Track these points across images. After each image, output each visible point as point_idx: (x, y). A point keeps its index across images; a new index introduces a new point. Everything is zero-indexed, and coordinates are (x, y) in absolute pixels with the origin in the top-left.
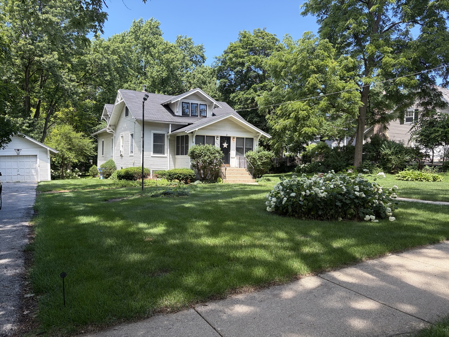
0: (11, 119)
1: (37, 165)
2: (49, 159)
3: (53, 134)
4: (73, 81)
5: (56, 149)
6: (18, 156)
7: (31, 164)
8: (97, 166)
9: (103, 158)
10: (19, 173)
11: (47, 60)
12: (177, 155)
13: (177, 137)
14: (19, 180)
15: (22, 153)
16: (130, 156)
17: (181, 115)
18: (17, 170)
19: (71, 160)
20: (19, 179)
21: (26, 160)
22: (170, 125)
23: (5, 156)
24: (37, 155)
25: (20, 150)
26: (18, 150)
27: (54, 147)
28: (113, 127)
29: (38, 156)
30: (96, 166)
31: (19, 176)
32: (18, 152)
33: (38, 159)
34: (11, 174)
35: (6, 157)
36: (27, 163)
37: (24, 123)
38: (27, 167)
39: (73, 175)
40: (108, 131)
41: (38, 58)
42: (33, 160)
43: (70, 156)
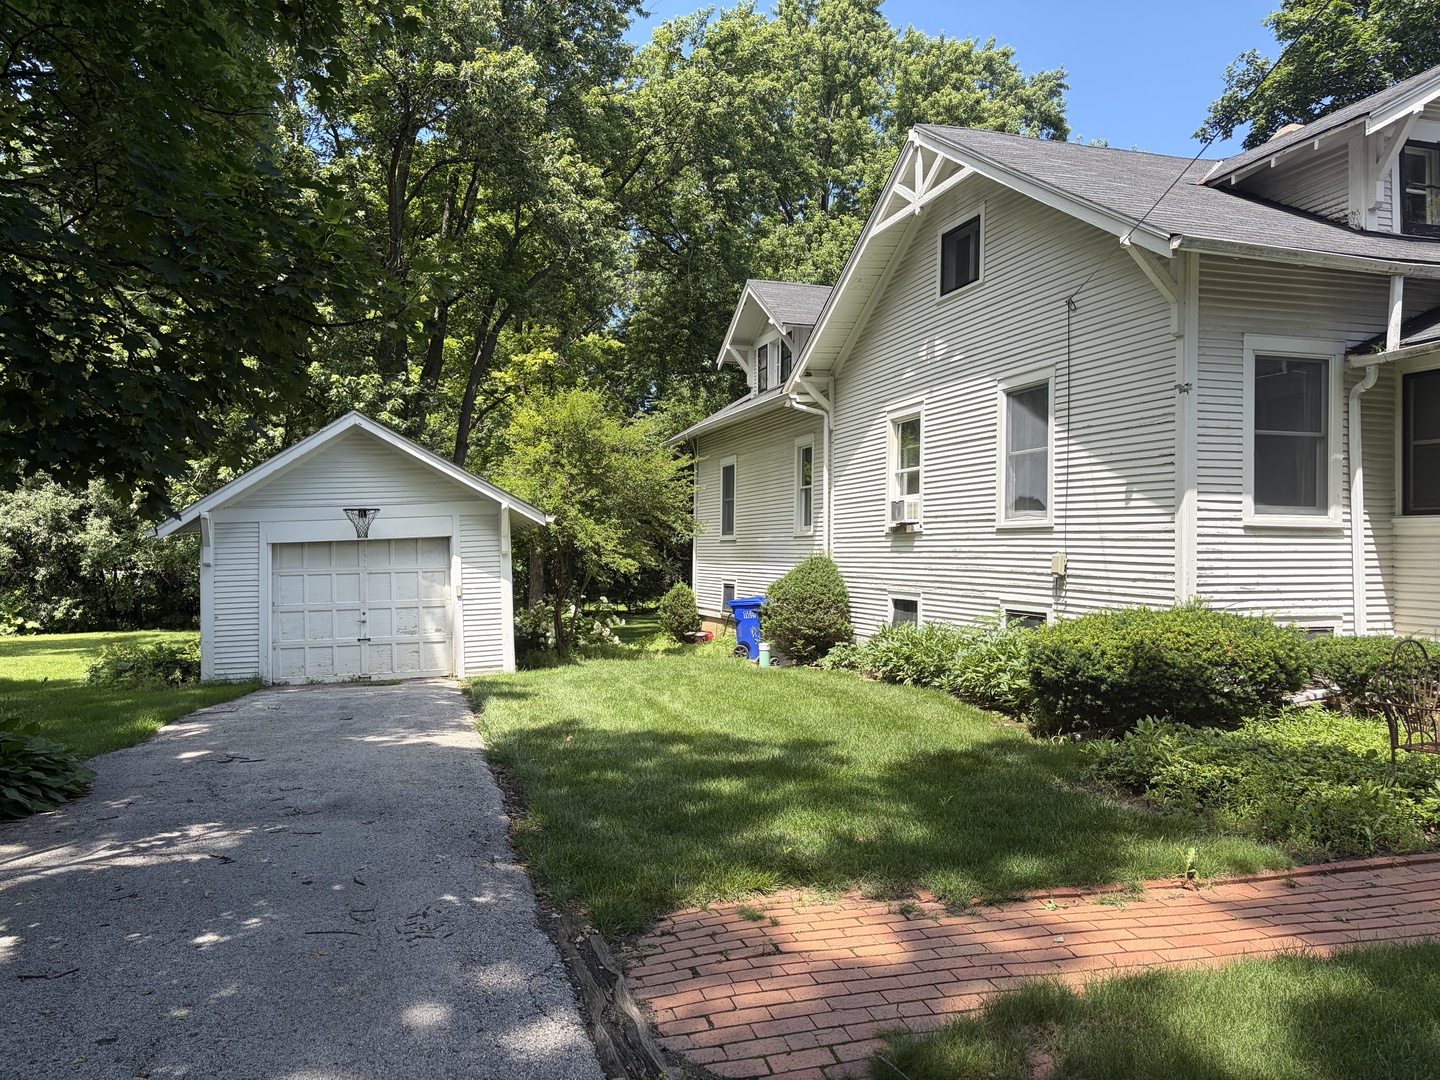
0: (335, 377)
1: (451, 591)
2: (505, 555)
3: (518, 435)
4: (589, 193)
5: (534, 503)
6: (362, 544)
7: (423, 583)
8: (690, 585)
9: (729, 548)
10: (366, 632)
11: (489, 72)
12: (1406, 512)
13: (1406, 378)
14: (366, 671)
15: (380, 529)
16: (1000, 531)
17: (1397, 230)
18: (357, 616)
19: (604, 560)
20: (371, 664)
21: (398, 563)
22: (1398, 288)
23: (302, 544)
24: (448, 539)
25: (370, 515)
26: (363, 513)
27: (525, 495)
28: (822, 380)
29: (455, 544)
30: (686, 587)
31: (365, 646)
32: (361, 522)
33: (456, 560)
34: (327, 641)
35: (306, 550)
36: (403, 578)
37: (384, 398)
38: (405, 601)
39: (590, 630)
40: (797, 402)
41: (450, 68)
42: (431, 562)
43: (598, 539)
